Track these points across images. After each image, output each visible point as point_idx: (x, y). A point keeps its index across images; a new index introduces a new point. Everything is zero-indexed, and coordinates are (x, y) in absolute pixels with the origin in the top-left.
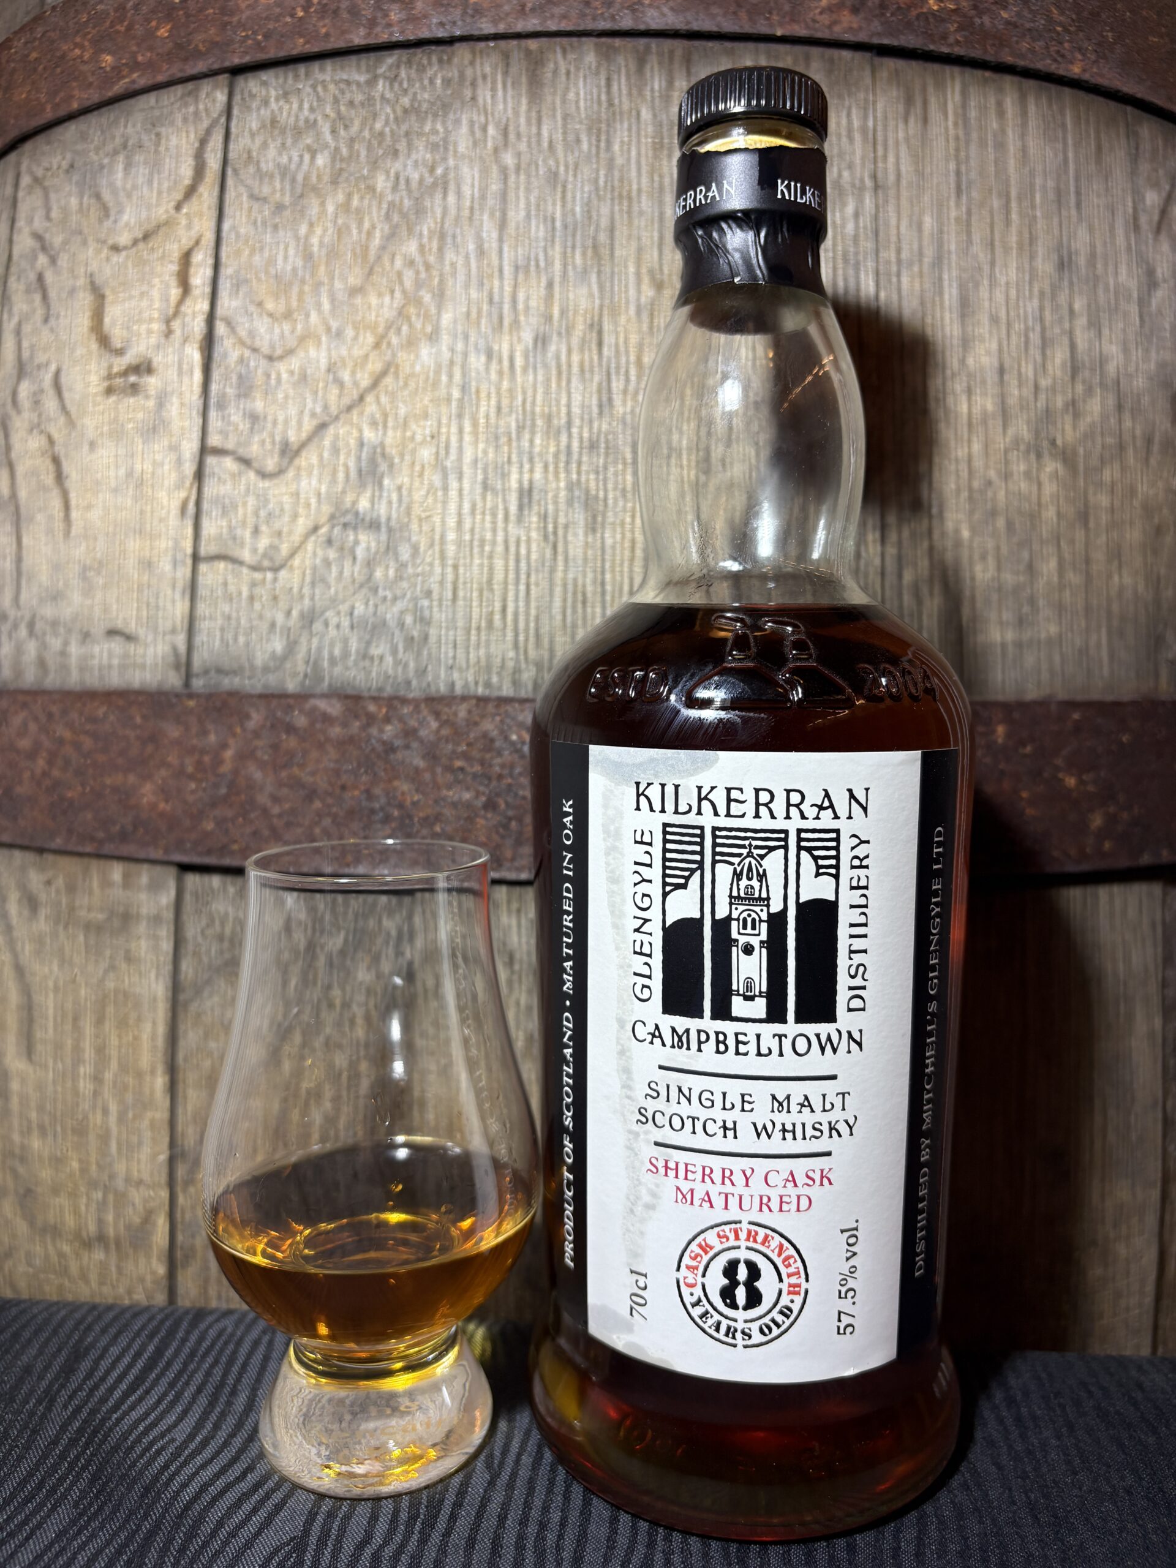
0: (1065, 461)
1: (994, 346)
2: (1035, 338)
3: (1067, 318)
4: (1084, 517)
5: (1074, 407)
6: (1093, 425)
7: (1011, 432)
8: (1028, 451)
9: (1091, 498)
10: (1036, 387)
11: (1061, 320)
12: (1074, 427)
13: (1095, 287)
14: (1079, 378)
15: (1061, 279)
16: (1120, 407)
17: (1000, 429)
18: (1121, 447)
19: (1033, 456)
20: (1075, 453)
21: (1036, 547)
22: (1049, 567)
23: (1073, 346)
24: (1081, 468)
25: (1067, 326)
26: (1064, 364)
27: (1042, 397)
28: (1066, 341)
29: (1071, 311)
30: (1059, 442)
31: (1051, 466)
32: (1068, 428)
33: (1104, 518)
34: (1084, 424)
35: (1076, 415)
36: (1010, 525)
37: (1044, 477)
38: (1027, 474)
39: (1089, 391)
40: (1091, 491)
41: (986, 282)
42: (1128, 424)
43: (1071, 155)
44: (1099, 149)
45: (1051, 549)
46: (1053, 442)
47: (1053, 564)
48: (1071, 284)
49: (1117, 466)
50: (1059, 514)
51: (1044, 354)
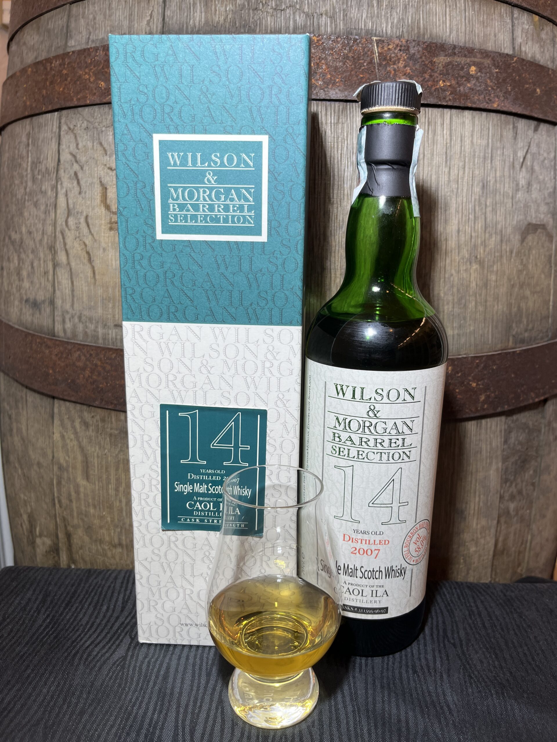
0: (480, 263)
1: (457, 222)
2: (472, 217)
3: (484, 208)
4: (486, 285)
5: (484, 244)
6: (491, 249)
7: (460, 254)
8: (467, 262)
9: (489, 277)
10: (471, 236)
11: (482, 209)
12: (484, 251)
13: (496, 194)
14: (487, 231)
15: (483, 193)
16: (502, 241)
17: (457, 254)
18: (501, 256)
19: (468, 263)
20: (484, 261)
21: (467, 298)
22: (472, 305)
23: (486, 219)
24: (486, 266)
25: (484, 211)
26: (482, 227)
27: (473, 240)
28: (483, 216)
29: (486, 205)
30: (478, 257)
31: (475, 266)
32: (482, 251)
33: (493, 284)
34: (487, 249)
35: (485, 246)
36: (458, 290)
37: (472, 271)
38: (466, 270)
39: (491, 236)
40: (489, 274)
41: (455, 196)
42: (504, 247)
43: (490, 140)
44: (501, 136)
45: (472, 298)
46: (476, 257)
47: (473, 303)
48: (487, 194)
49: (499, 264)
50: (477, 285)
51: (475, 223)
